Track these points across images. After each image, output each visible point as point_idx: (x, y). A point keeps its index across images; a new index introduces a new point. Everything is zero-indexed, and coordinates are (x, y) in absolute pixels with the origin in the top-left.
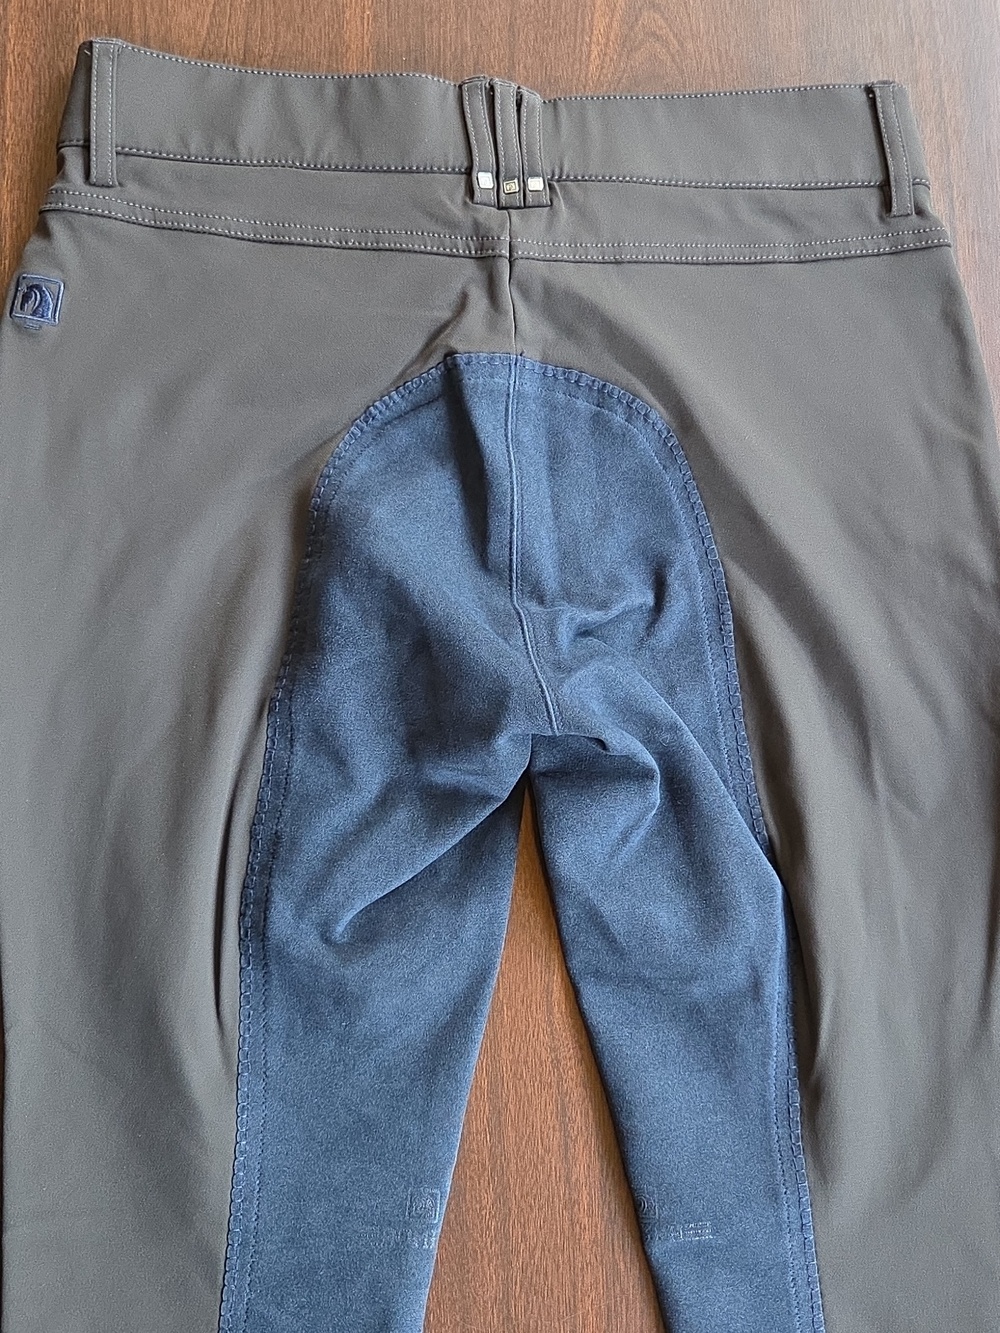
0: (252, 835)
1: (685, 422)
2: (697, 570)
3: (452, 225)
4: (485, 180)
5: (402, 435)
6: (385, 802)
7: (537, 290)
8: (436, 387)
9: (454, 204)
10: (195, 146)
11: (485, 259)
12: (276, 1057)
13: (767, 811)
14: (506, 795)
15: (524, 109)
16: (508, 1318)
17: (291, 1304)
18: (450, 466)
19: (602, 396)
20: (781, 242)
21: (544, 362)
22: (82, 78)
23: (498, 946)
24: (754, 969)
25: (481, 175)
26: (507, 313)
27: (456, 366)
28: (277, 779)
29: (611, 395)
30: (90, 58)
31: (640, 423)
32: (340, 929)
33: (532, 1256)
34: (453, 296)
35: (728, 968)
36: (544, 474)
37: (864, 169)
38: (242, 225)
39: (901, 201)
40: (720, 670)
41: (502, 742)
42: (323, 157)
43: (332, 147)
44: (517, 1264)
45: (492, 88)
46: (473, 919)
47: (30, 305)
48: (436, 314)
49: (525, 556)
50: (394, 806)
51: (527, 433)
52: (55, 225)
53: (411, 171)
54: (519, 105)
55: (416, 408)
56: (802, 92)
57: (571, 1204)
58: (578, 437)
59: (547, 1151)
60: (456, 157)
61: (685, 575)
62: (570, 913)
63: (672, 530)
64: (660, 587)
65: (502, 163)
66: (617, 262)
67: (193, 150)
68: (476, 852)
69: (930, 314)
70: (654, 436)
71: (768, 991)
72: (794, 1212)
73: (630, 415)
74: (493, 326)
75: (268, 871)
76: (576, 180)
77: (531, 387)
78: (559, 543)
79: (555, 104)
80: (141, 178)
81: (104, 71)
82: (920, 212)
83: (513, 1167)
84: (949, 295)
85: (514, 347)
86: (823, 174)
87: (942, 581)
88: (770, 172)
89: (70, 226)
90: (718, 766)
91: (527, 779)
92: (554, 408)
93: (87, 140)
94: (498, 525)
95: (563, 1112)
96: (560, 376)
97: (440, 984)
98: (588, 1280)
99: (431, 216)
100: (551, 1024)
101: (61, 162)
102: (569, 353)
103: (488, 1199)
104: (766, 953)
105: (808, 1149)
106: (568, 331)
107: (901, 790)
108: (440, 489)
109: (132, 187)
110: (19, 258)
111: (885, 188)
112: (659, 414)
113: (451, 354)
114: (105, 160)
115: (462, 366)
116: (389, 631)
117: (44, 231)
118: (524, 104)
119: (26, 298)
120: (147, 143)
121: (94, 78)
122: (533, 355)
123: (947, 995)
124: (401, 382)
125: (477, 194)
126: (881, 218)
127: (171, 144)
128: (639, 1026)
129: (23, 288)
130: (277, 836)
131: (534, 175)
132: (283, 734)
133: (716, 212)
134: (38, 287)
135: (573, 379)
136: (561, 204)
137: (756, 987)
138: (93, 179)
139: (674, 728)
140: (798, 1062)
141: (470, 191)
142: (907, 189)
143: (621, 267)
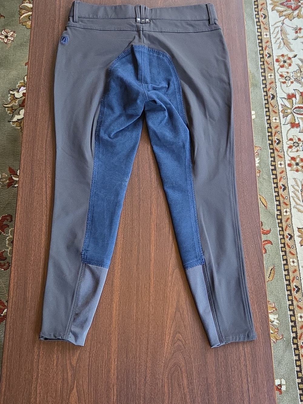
0: (98, 122)
1: (173, 56)
2: (175, 81)
3: (133, 26)
4: (139, 19)
5: (124, 60)
6: (120, 116)
7: (147, 35)
8: (130, 52)
9: (133, 23)
10: (91, 16)
11: (138, 31)
12: (101, 156)
13: (187, 120)
14: (140, 114)
15: (146, 10)
16: (140, 198)
17: (102, 192)
18: (132, 64)
19: (159, 53)
20: (191, 29)
21: (149, 47)
22: (73, 8)
23: (139, 139)
24: (183, 143)
25: (138, 19)
26: (142, 39)
27: (133, 47)
28: (102, 113)
29: (160, 53)
30: (74, 4)
31: (165, 57)
32: (112, 135)
33: (144, 189)
34: (133, 37)
35: (179, 143)
36: (148, 65)
37: (205, 17)
38: (98, 28)
39: (212, 22)
40: (179, 97)
41: (138, 101)
42: (112, 17)
43: (113, 16)
44: (141, 190)
45: (140, 6)
46: (134, 134)
47: (63, 40)
48: (130, 40)
49: (144, 77)
50: (121, 117)
51: (145, 59)
52: (68, 28)
53: (126, 19)
54: (145, 9)
55: (127, 56)
56: (195, 6)
57: (151, 181)
58: (154, 60)
59: (147, 173)
60: (134, 16)
61: (173, 82)
62: (151, 133)
63: (171, 75)
64: (169, 84)
65: (142, 17)
66: (161, 32)
67: (90, 17)
68: (135, 124)
69: (217, 40)
70: (168, 59)
71: (186, 147)
72: (190, 182)
73: (163, 56)
74: (139, 42)
75: (100, 126)
76: (154, 19)
77: (146, 51)
78: (151, 77)
79: (152, 9)
80: (82, 21)
81: (76, 6)
82: (215, 24)
83: (141, 175)
84: (221, 37)
85: (143, 44)
86: (198, 18)
87: (219, 82)
88: (189, 18)
89: (70, 29)
90: (179, 113)
91: (144, 112)
92: (150, 55)
93: (73, 16)
94: (140, 72)
95: (150, 167)
96: (151, 50)
97: (129, 144)
98: (154, 193)
99: (130, 25)
100: (148, 153)
101: (69, 19)
102: (152, 46)
103: (136, 180)
104: (186, 141)
105: (193, 172)
106: (152, 42)
107: (212, 117)
108: (130, 67)
109: (80, 23)
110: (62, 34)
111: (209, 20)
112: (168, 55)
113: (132, 45)
114: (76, 18)
115: (134, 47)
116: (121, 87)
117: (66, 29)
118: (146, 9)
119: (63, 39)
120: (83, 16)
121: (75, 6)
122: (146, 46)
123: (219, 150)
124: (124, 52)
125: (137, 21)
126: (209, 25)
127: (87, 16)
128: (163, 153)
129: (62, 38)
130: (102, 121)
131: (147, 19)
132: (103, 106)
133: (179, 24)
134: (65, 38)
135: (154, 50)
136: (151, 22)
137: (184, 146)
138: (74, 21)
139: (170, 104)
140: (191, 160)
141: (136, 21)
142: (213, 20)
143: (162, 33)
